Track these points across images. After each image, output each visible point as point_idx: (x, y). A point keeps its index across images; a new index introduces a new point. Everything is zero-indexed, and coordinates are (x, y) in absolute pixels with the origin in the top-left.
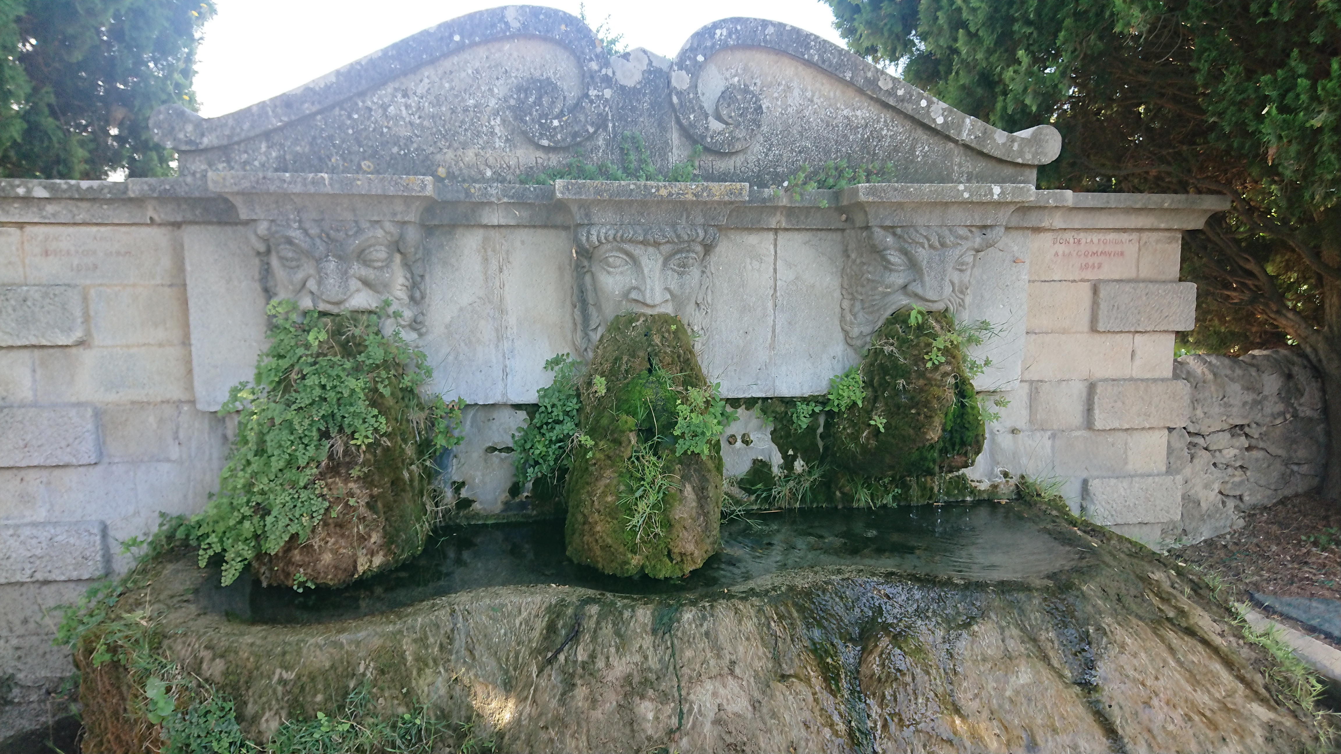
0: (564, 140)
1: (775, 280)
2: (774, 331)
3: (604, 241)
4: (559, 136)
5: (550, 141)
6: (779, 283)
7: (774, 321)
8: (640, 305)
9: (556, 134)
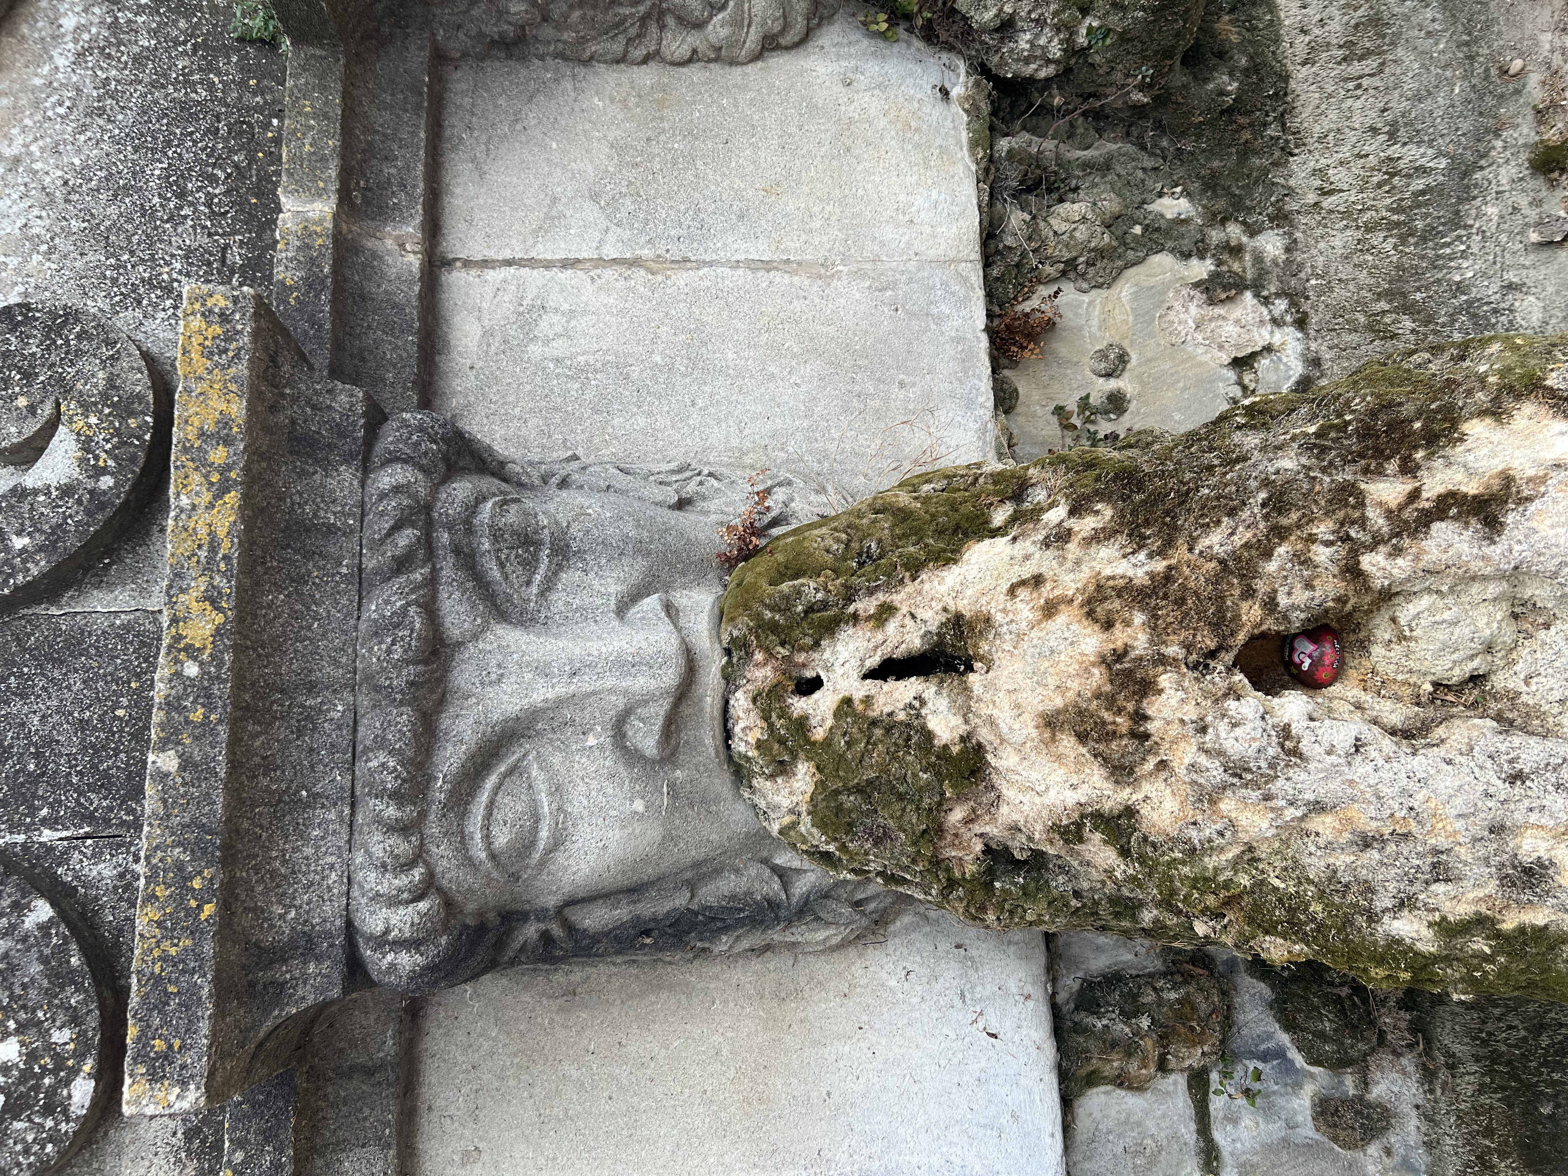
0: (75, 1019)
1: (601, 262)
2: (768, 266)
3: (417, 873)
4: (61, 1036)
5: (75, 1072)
6: (610, 251)
7: (737, 265)
8: (686, 710)
9: (50, 1047)
